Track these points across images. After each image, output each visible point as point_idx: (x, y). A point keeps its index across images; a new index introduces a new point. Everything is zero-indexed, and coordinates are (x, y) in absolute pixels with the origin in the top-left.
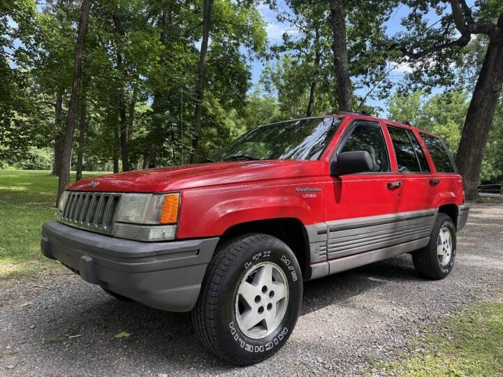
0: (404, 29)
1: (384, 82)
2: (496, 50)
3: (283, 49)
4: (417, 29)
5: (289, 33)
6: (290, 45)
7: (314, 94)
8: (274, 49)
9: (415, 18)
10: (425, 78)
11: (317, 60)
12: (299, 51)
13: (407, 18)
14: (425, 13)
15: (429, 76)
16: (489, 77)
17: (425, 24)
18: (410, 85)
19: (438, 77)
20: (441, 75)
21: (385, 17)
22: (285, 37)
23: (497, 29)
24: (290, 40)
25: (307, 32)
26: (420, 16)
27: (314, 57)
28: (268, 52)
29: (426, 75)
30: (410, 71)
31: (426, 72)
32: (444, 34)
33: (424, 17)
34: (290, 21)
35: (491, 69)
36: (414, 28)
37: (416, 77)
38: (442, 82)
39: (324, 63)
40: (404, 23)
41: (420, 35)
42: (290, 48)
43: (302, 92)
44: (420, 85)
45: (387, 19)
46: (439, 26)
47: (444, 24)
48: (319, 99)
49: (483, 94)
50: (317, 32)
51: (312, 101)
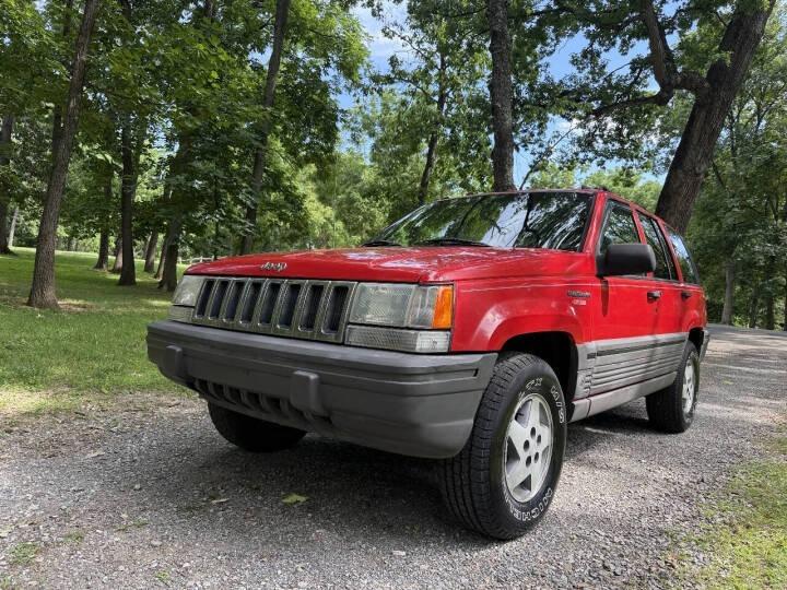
0: (574, 70)
1: (541, 146)
2: (703, 115)
3: (389, 80)
4: (592, 73)
5: (400, 57)
6: (401, 76)
7: (434, 155)
8: (376, 79)
9: (590, 55)
10: (599, 145)
11: (441, 103)
12: (413, 86)
13: (579, 55)
14: (606, 50)
15: (605, 143)
16: (691, 153)
17: (604, 67)
18: (576, 154)
19: (617, 145)
20: (622, 143)
21: (548, 49)
22: (393, 61)
23: (706, 85)
24: (401, 68)
25: (427, 59)
26: (598, 55)
27: (436, 98)
28: (366, 81)
29: (600, 141)
30: (580, 132)
31: (602, 136)
32: (632, 84)
33: (604, 56)
34: (403, 38)
35: (695, 141)
36: (587, 70)
37: (587, 143)
38: (621, 154)
39: (450, 108)
40: (574, 61)
41: (595, 81)
42: (400, 79)
43: (415, 149)
44: (591, 155)
45: (551, 53)
46: (627, 71)
47: (633, 70)
48: (441, 163)
49: (681, 176)
50: (442, 60)
51: (429, 165)
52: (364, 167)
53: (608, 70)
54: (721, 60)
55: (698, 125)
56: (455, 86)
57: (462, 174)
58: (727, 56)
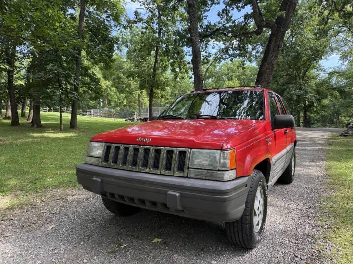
1: (206, 53)
2: (274, 38)
3: (135, 22)
4: (226, 19)
5: (139, 11)
6: (140, 20)
7: (158, 57)
8: (129, 22)
9: (225, 11)
10: (231, 52)
11: (160, 33)
12: (146, 25)
13: (221, 12)
14: (232, 10)
15: (233, 51)
16: (270, 55)
17: (231, 17)
18: (221, 56)
19: (238, 52)
20: (240, 50)
21: (207, 9)
22: (136, 13)
23: (276, 26)
24: (140, 16)
25: (152, 12)
26: (229, 11)
27: (158, 31)
28: (124, 23)
29: (231, 50)
30: (223, 47)
31: (232, 48)
32: (244, 25)
33: (231, 12)
34: (140, 2)
35: (271, 50)
36: (224, 18)
37: (226, 51)
38: (240, 56)
39: (164, 35)
40: (219, 14)
41: (228, 23)
42: (140, 22)
43: (149, 54)
44: (227, 56)
45: (209, 10)
46: (242, 19)
47: (245, 19)
48: (161, 60)
49: (267, 65)
50: (159, 13)
51: (156, 61)
52: (124, 61)
53: (233, 18)
54: (281, 15)
55: (273, 43)
56: (166, 25)
57: (172, 65)
58: (284, 13)
